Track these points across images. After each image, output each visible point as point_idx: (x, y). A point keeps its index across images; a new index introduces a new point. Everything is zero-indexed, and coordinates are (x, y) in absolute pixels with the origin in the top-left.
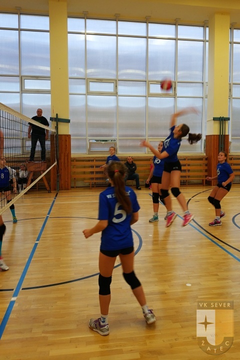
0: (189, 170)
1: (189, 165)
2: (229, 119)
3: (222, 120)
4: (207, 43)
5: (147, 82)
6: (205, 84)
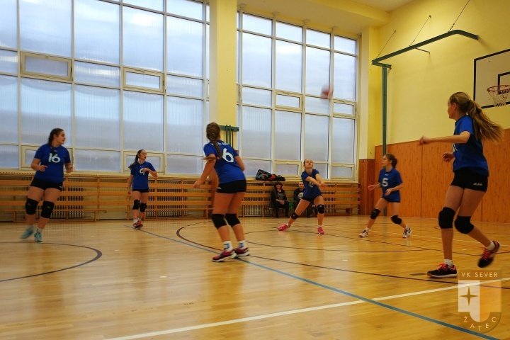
0: (185, 199)
1: (185, 191)
2: (237, 129)
3: (229, 129)
4: (208, 26)
5: (122, 68)
6: (205, 81)
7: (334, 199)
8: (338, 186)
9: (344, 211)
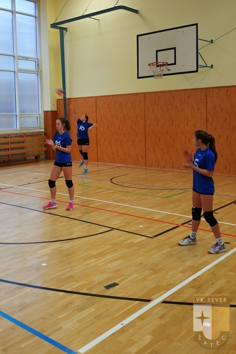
7: (23, 148)
8: (27, 136)
9: (34, 158)
